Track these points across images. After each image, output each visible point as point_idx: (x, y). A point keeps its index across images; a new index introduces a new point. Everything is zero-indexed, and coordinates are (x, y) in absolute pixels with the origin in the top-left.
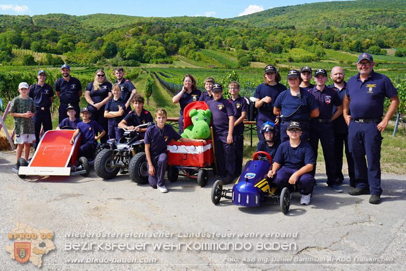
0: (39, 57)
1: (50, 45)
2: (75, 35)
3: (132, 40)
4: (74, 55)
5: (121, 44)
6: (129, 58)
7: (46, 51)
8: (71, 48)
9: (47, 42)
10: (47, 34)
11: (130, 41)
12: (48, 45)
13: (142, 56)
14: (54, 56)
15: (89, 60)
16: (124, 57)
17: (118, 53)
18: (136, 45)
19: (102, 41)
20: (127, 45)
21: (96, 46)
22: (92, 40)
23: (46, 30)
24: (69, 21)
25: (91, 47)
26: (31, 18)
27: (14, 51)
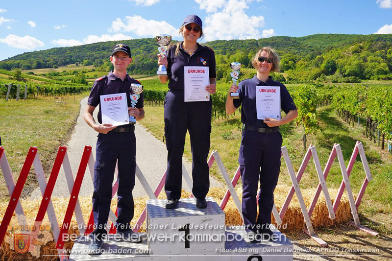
2: (295, 54)
3: (352, 57)
4: (294, 73)
5: (340, 61)
6: (349, 75)
8: (292, 66)
11: (350, 58)
13: (362, 72)
14: (276, 74)
15: (309, 77)
16: (344, 74)
17: (338, 70)
18: (356, 62)
19: (322, 59)
20: (346, 62)
21: (315, 64)
22: (311, 58)
24: (290, 42)
25: (310, 65)
26: (257, 41)
27: (242, 70)
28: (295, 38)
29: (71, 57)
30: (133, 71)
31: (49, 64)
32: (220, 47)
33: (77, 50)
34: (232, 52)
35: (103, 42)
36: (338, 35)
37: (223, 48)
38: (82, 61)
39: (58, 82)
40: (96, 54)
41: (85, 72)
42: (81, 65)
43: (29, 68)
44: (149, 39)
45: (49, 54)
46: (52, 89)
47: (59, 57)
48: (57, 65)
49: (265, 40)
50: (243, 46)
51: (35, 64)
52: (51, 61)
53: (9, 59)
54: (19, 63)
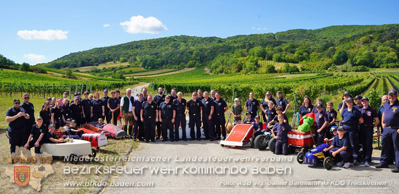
0: (279, 66)
1: (289, 56)
2: (310, 46)
3: (363, 47)
4: (308, 63)
5: (352, 51)
6: (359, 64)
7: (285, 61)
8: (306, 57)
9: (286, 54)
10: (286, 47)
11: (360, 49)
12: (287, 56)
13: (372, 61)
14: (291, 65)
15: (321, 67)
16: (354, 63)
17: (349, 60)
18: (366, 52)
19: (335, 50)
21: (328, 55)
22: (324, 49)
23: (285, 44)
24: (305, 35)
25: (323, 56)
26: (274, 35)
27: (260, 62)
28: (311, 30)
29: (109, 55)
30: (162, 66)
31: (91, 62)
32: (240, 41)
33: (114, 49)
34: (251, 46)
35: (136, 42)
36: (352, 26)
37: (243, 42)
38: (119, 58)
40: (130, 52)
41: (122, 69)
42: (117, 62)
43: (75, 66)
44: (176, 37)
45: (91, 54)
47: (99, 56)
48: (98, 62)
49: (282, 34)
50: (261, 40)
51: (80, 63)
52: (94, 60)
53: (58, 59)
54: (67, 63)
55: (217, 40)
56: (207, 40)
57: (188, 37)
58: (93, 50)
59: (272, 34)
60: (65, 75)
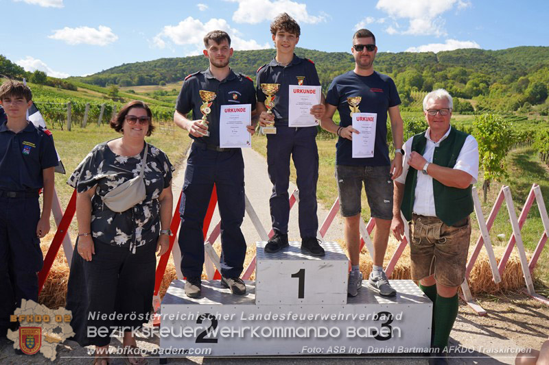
1: (458, 87)
2: (489, 74)
4: (487, 99)
8: (484, 91)
9: (453, 83)
10: (453, 73)
12: (454, 87)
14: (461, 100)
15: (507, 107)
19: (527, 82)
21: (517, 89)
22: (512, 80)
23: (452, 69)
24: (482, 57)
25: (510, 90)
26: (436, 55)
27: (413, 94)
28: (490, 51)
29: (184, 71)
31: (154, 80)
32: (383, 62)
33: (192, 62)
34: (401, 69)
37: (388, 63)
39: (166, 103)
43: (128, 84)
45: (155, 66)
46: (157, 112)
47: (168, 71)
48: (165, 81)
49: (448, 54)
50: (416, 61)
51: (136, 79)
52: (158, 76)
53: (104, 72)
54: (116, 78)
55: (349, 57)
56: (334, 57)
57: (306, 50)
58: (158, 60)
59: (433, 53)
60: (107, 96)
